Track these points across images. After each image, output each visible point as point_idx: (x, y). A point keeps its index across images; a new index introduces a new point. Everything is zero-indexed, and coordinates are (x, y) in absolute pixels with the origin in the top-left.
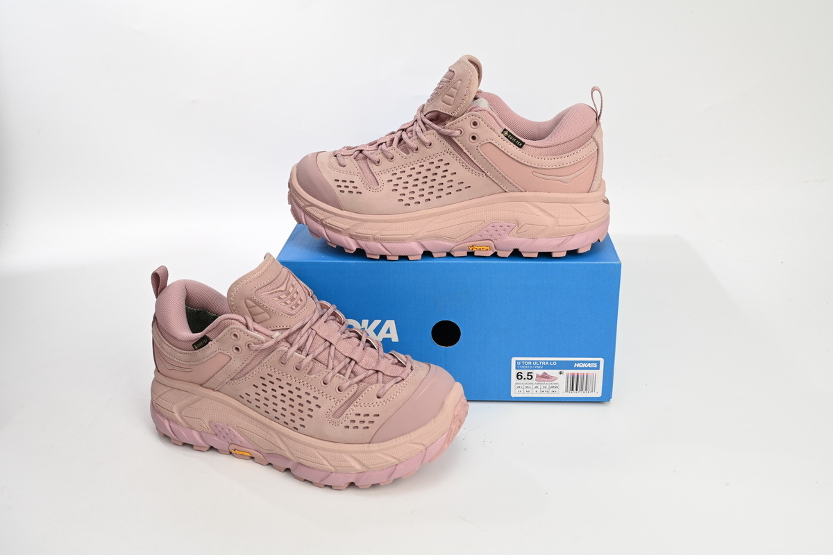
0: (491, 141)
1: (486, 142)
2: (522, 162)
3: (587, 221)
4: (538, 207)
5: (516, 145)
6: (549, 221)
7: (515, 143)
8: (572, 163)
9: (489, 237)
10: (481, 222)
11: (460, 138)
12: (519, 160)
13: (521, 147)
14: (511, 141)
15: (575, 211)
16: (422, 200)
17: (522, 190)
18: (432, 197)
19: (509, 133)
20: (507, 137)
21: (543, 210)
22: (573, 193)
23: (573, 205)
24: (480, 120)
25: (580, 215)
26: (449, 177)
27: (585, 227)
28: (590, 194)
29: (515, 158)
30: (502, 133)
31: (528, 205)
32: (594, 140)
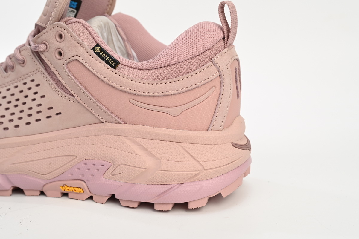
0: (77, 58)
1: (72, 58)
2: (114, 85)
3: (200, 168)
4: (139, 145)
5: (109, 64)
6: (149, 162)
7: (107, 62)
8: (180, 91)
9: (80, 177)
10: (72, 157)
11: (46, 54)
12: (110, 82)
13: (114, 67)
14: (103, 59)
15: (185, 153)
16: (11, 126)
17: (120, 122)
18: (22, 123)
19: (102, 50)
20: (98, 54)
21: (144, 149)
22: (185, 129)
23: (183, 145)
24: (66, 32)
25: (192, 160)
26: (39, 101)
27: (197, 175)
28: (209, 134)
29: (106, 80)
30: (93, 49)
31: (127, 141)
32: (214, 64)
